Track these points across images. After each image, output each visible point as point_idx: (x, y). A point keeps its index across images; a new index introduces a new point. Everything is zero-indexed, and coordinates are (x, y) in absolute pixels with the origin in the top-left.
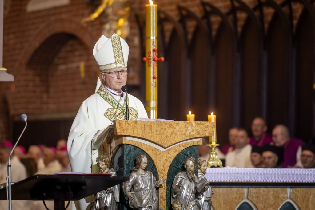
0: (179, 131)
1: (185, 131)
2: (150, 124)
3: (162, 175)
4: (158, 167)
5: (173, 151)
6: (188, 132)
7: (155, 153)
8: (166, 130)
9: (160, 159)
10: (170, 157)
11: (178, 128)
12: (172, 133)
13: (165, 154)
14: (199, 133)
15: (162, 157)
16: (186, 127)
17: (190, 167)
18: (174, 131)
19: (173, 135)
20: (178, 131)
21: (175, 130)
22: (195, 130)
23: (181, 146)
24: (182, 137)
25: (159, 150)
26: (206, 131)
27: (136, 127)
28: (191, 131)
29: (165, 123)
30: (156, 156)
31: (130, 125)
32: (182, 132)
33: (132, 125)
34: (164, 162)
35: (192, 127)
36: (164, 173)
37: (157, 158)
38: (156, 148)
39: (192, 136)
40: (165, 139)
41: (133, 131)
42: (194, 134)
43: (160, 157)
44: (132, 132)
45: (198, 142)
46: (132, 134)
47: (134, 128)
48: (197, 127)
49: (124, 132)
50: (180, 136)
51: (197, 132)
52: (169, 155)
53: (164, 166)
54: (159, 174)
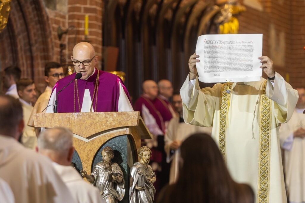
0: (99, 121)
1: (106, 122)
2: (68, 117)
3: (86, 165)
4: (81, 157)
5: (98, 142)
6: (108, 123)
7: (78, 144)
8: (85, 121)
9: (84, 149)
10: (94, 148)
11: (97, 119)
12: (91, 124)
13: (89, 145)
14: (120, 123)
15: (86, 147)
16: (106, 117)
17: (103, 157)
18: (93, 122)
19: (93, 126)
20: (97, 122)
21: (95, 121)
22: (116, 120)
23: (106, 137)
24: (102, 127)
25: (82, 141)
26: (128, 121)
27: (53, 119)
28: (112, 121)
29: (84, 114)
30: (80, 146)
31: (47, 118)
32: (102, 122)
33: (49, 118)
34: (88, 153)
35: (113, 117)
36: (88, 163)
37: (81, 148)
38: (79, 139)
39: (113, 126)
40: (84, 130)
41: (51, 123)
42: (115, 124)
43: (84, 148)
44: (49, 124)
45: (124, 131)
46: (50, 126)
47: (52, 121)
48: (118, 117)
49: (41, 125)
50: (100, 127)
51: (118, 122)
52: (93, 146)
53: (88, 156)
54: (83, 164)
